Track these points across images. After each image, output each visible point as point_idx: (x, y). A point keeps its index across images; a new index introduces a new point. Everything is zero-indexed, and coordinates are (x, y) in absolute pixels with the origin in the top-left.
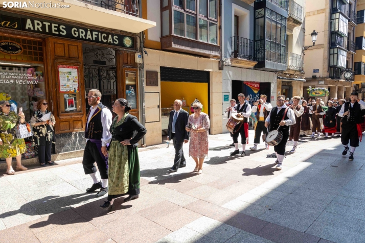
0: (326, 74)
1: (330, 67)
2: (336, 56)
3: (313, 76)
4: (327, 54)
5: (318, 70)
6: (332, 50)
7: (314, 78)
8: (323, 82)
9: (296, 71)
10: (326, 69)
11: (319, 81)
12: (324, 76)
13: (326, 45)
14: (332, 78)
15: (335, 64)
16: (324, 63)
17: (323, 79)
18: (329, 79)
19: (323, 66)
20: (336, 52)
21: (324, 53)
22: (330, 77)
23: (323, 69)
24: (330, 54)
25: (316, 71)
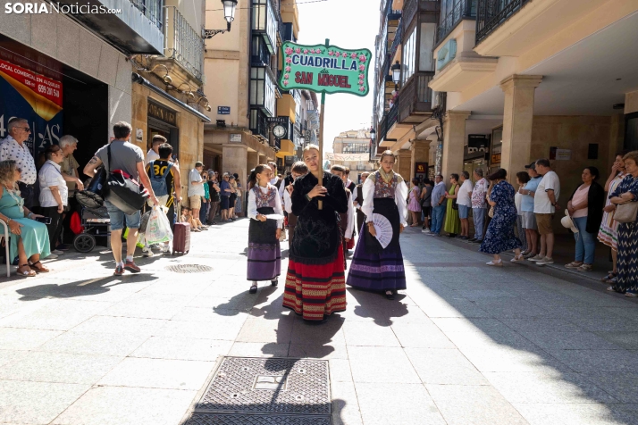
0: (244, 122)
1: (251, 107)
2: (261, 85)
3: (218, 121)
4: (245, 76)
5: (229, 108)
6: (254, 70)
7: (221, 124)
8: (238, 138)
9: (189, 77)
10: (245, 109)
11: (230, 134)
12: (241, 124)
13: (245, 56)
14: (255, 132)
15: (261, 103)
16: (240, 94)
17: (239, 130)
18: (249, 133)
19: (239, 101)
20: (261, 76)
21: (240, 72)
22: (250, 129)
23: (239, 108)
24: (250, 79)
25: (224, 110)
